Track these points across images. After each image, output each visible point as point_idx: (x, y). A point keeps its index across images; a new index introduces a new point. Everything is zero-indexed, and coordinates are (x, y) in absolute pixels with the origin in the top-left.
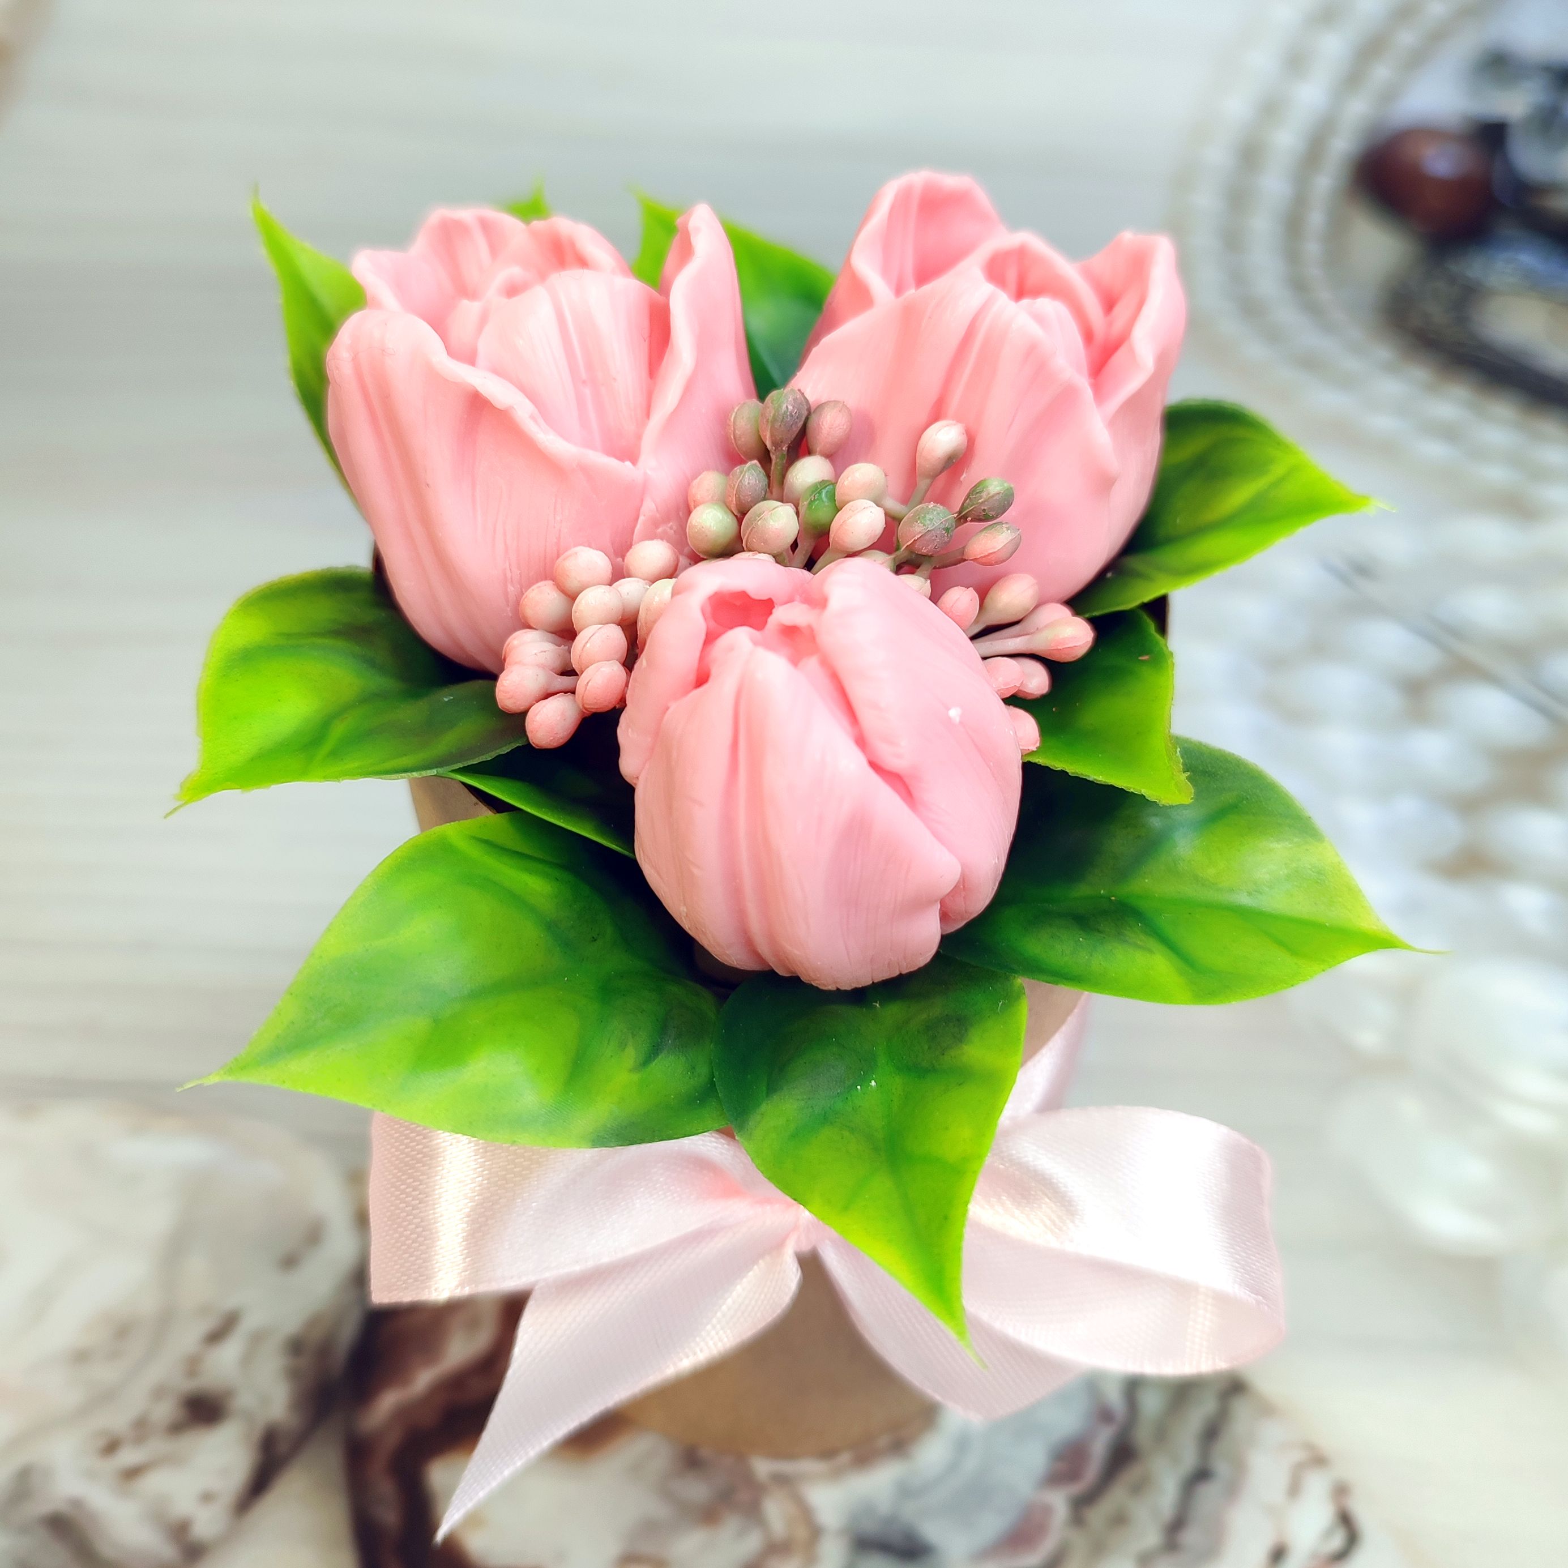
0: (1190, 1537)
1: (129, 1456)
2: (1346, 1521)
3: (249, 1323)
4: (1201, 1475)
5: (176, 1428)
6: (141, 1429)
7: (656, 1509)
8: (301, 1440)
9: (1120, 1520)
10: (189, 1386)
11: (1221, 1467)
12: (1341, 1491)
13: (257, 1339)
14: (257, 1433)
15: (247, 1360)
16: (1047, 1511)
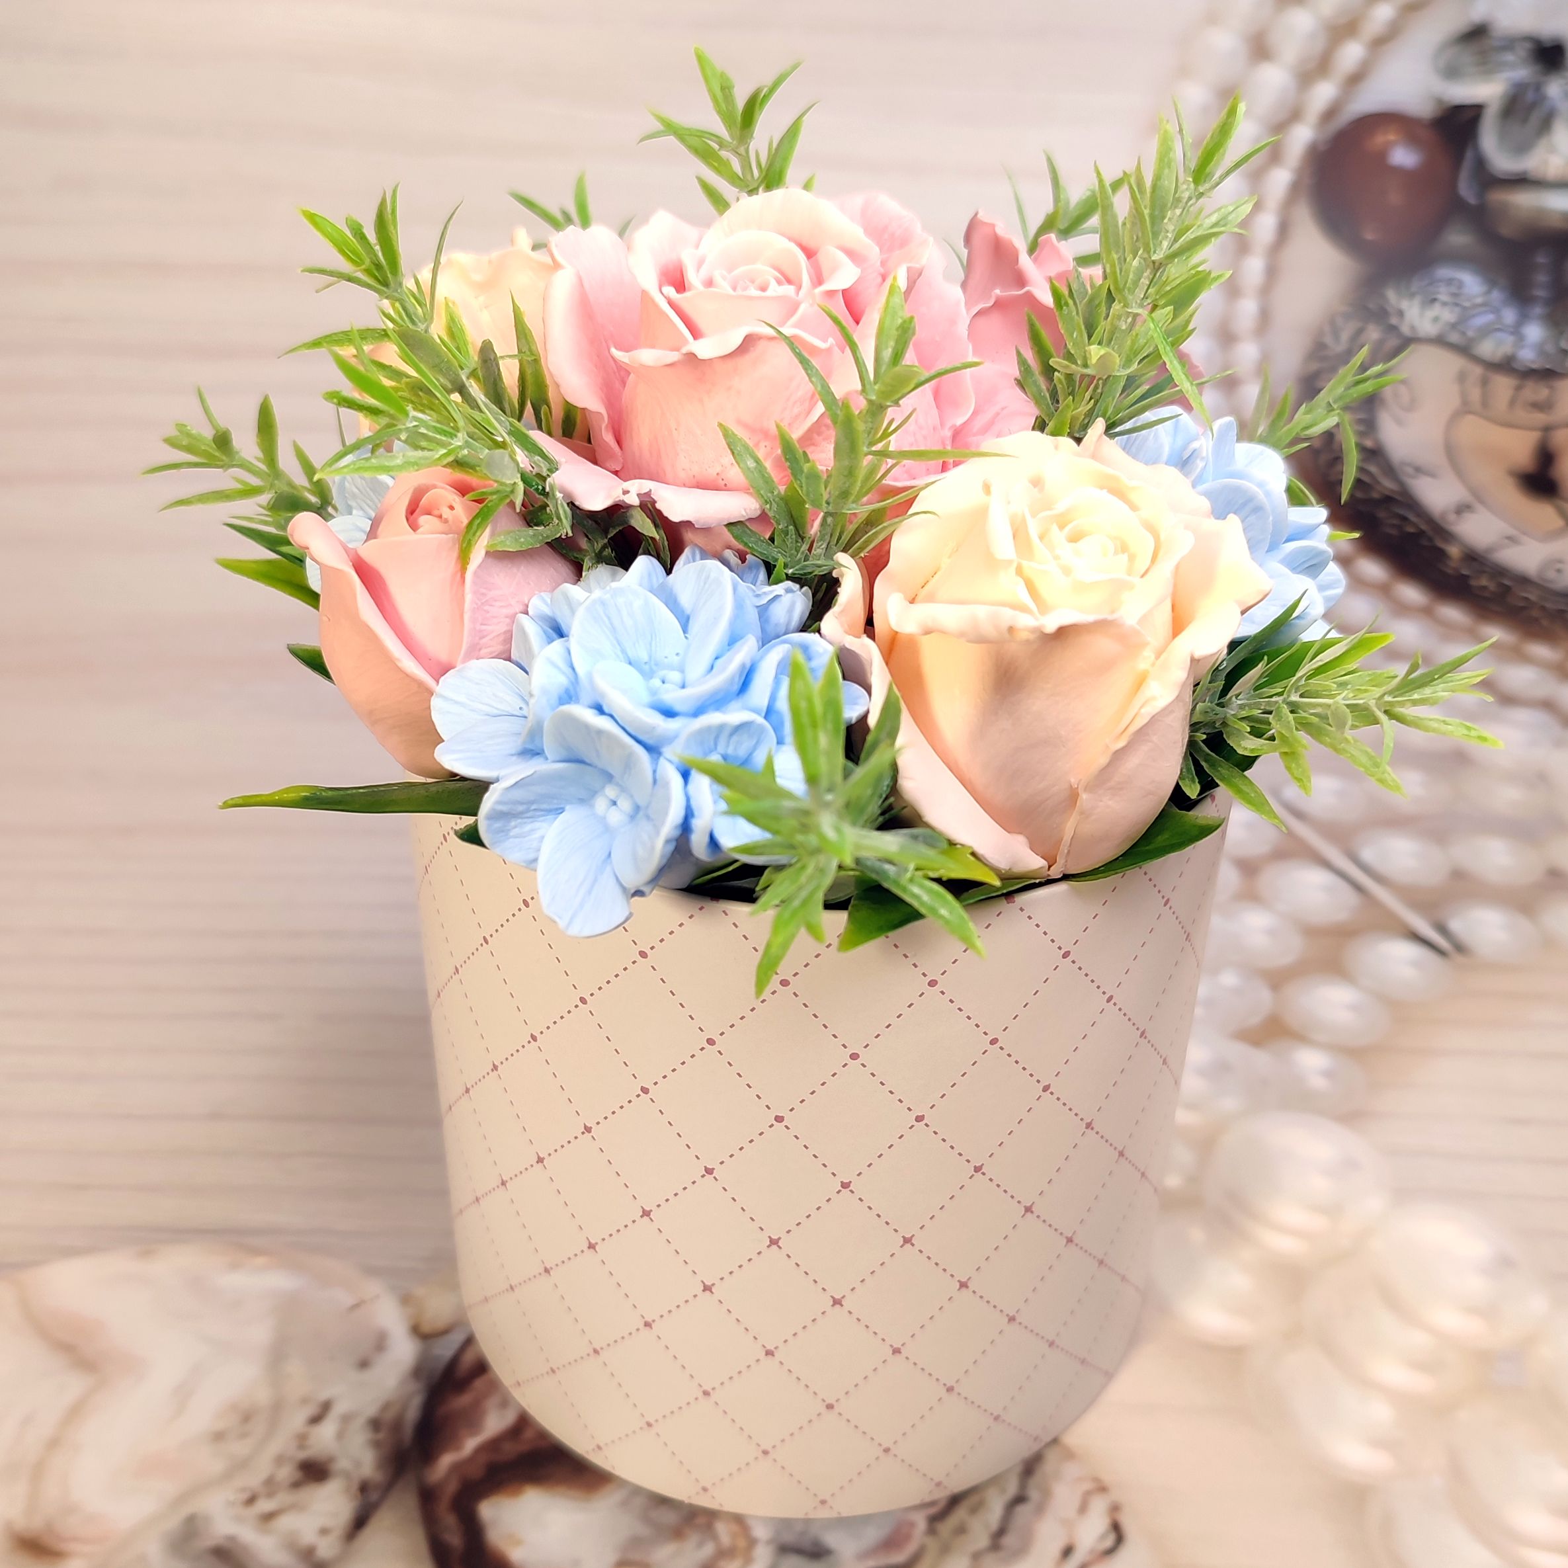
0: (1008, 1540)
1: (264, 1506)
2: (1116, 1528)
3: (339, 1409)
4: (1020, 1499)
5: (296, 1485)
6: (271, 1487)
7: (642, 1530)
8: (388, 1487)
9: (961, 1530)
10: (302, 1455)
11: (1034, 1494)
12: (1115, 1508)
13: (346, 1419)
14: (355, 1486)
15: (340, 1435)
16: (912, 1525)
